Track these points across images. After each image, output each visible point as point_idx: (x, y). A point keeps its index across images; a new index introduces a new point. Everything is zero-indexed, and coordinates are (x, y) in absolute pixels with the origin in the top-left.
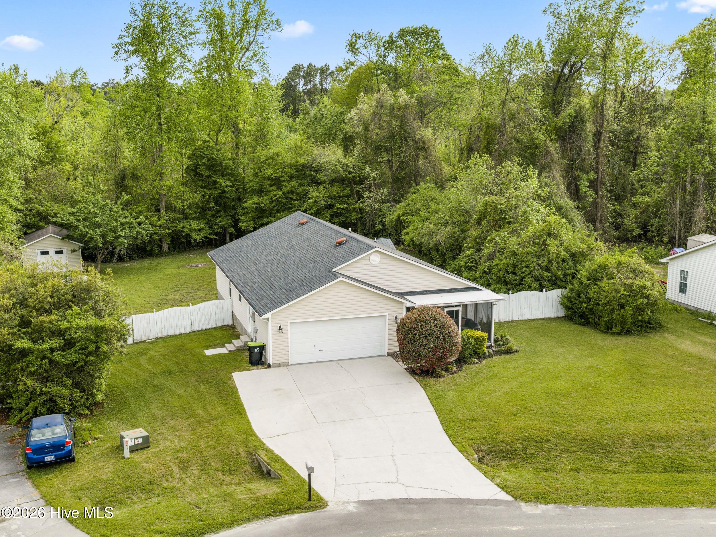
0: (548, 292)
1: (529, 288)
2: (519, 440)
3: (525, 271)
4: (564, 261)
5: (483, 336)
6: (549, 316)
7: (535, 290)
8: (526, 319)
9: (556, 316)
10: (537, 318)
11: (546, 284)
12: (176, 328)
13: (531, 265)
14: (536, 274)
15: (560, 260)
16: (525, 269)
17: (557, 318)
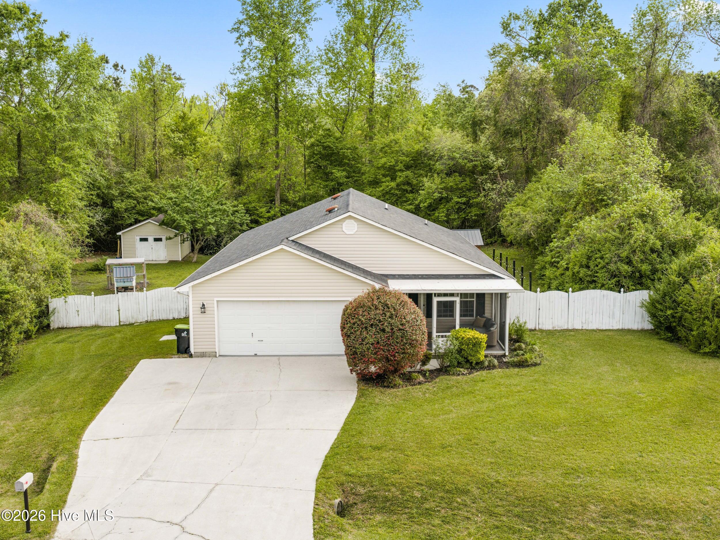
0: (628, 294)
1: (602, 287)
2: (422, 485)
3: (600, 263)
4: (653, 251)
5: (477, 338)
6: (630, 327)
7: (611, 289)
8: (595, 328)
9: (640, 328)
10: (611, 328)
11: (624, 282)
12: (168, 311)
13: (607, 256)
14: (612, 267)
15: (647, 249)
16: (599, 260)
17: (642, 331)
